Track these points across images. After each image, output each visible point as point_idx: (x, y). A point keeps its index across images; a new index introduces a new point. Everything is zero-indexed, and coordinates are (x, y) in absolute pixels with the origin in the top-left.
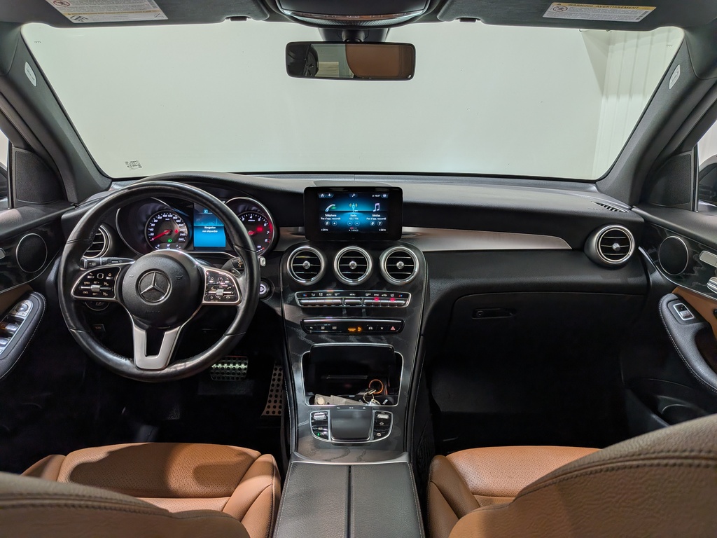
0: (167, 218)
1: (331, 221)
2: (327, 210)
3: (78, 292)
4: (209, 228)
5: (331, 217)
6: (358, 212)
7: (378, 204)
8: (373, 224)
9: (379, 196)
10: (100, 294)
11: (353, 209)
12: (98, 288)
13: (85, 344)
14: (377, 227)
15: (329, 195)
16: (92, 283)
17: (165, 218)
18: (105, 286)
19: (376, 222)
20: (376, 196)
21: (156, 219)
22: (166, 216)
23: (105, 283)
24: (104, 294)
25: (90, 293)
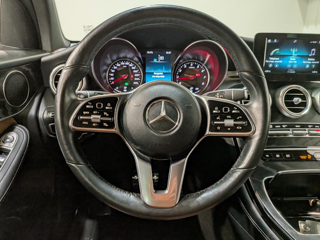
0: (125, 65)
1: (273, 64)
2: (272, 54)
3: (77, 122)
4: (158, 74)
5: (275, 60)
6: (298, 56)
7: (314, 50)
8: (307, 66)
9: (316, 42)
10: (100, 125)
11: (293, 53)
12: (98, 119)
13: (87, 180)
14: (311, 69)
15: (275, 41)
16: (91, 113)
17: (123, 65)
18: (105, 116)
19: (311, 65)
20: (313, 42)
21: (116, 66)
22: (124, 64)
23: (105, 113)
24: (105, 124)
25: (90, 123)
